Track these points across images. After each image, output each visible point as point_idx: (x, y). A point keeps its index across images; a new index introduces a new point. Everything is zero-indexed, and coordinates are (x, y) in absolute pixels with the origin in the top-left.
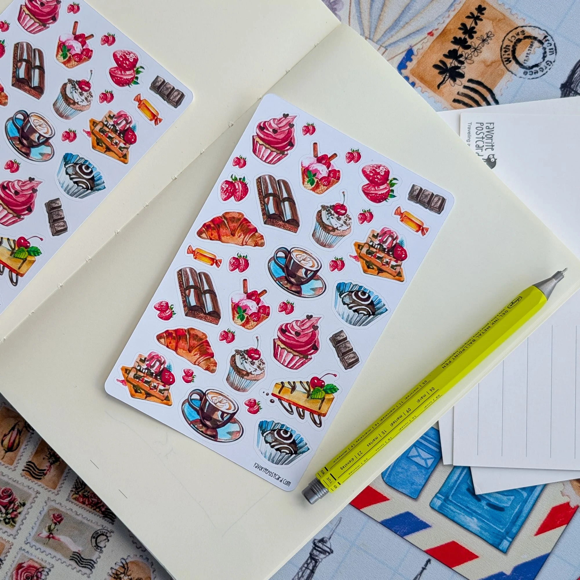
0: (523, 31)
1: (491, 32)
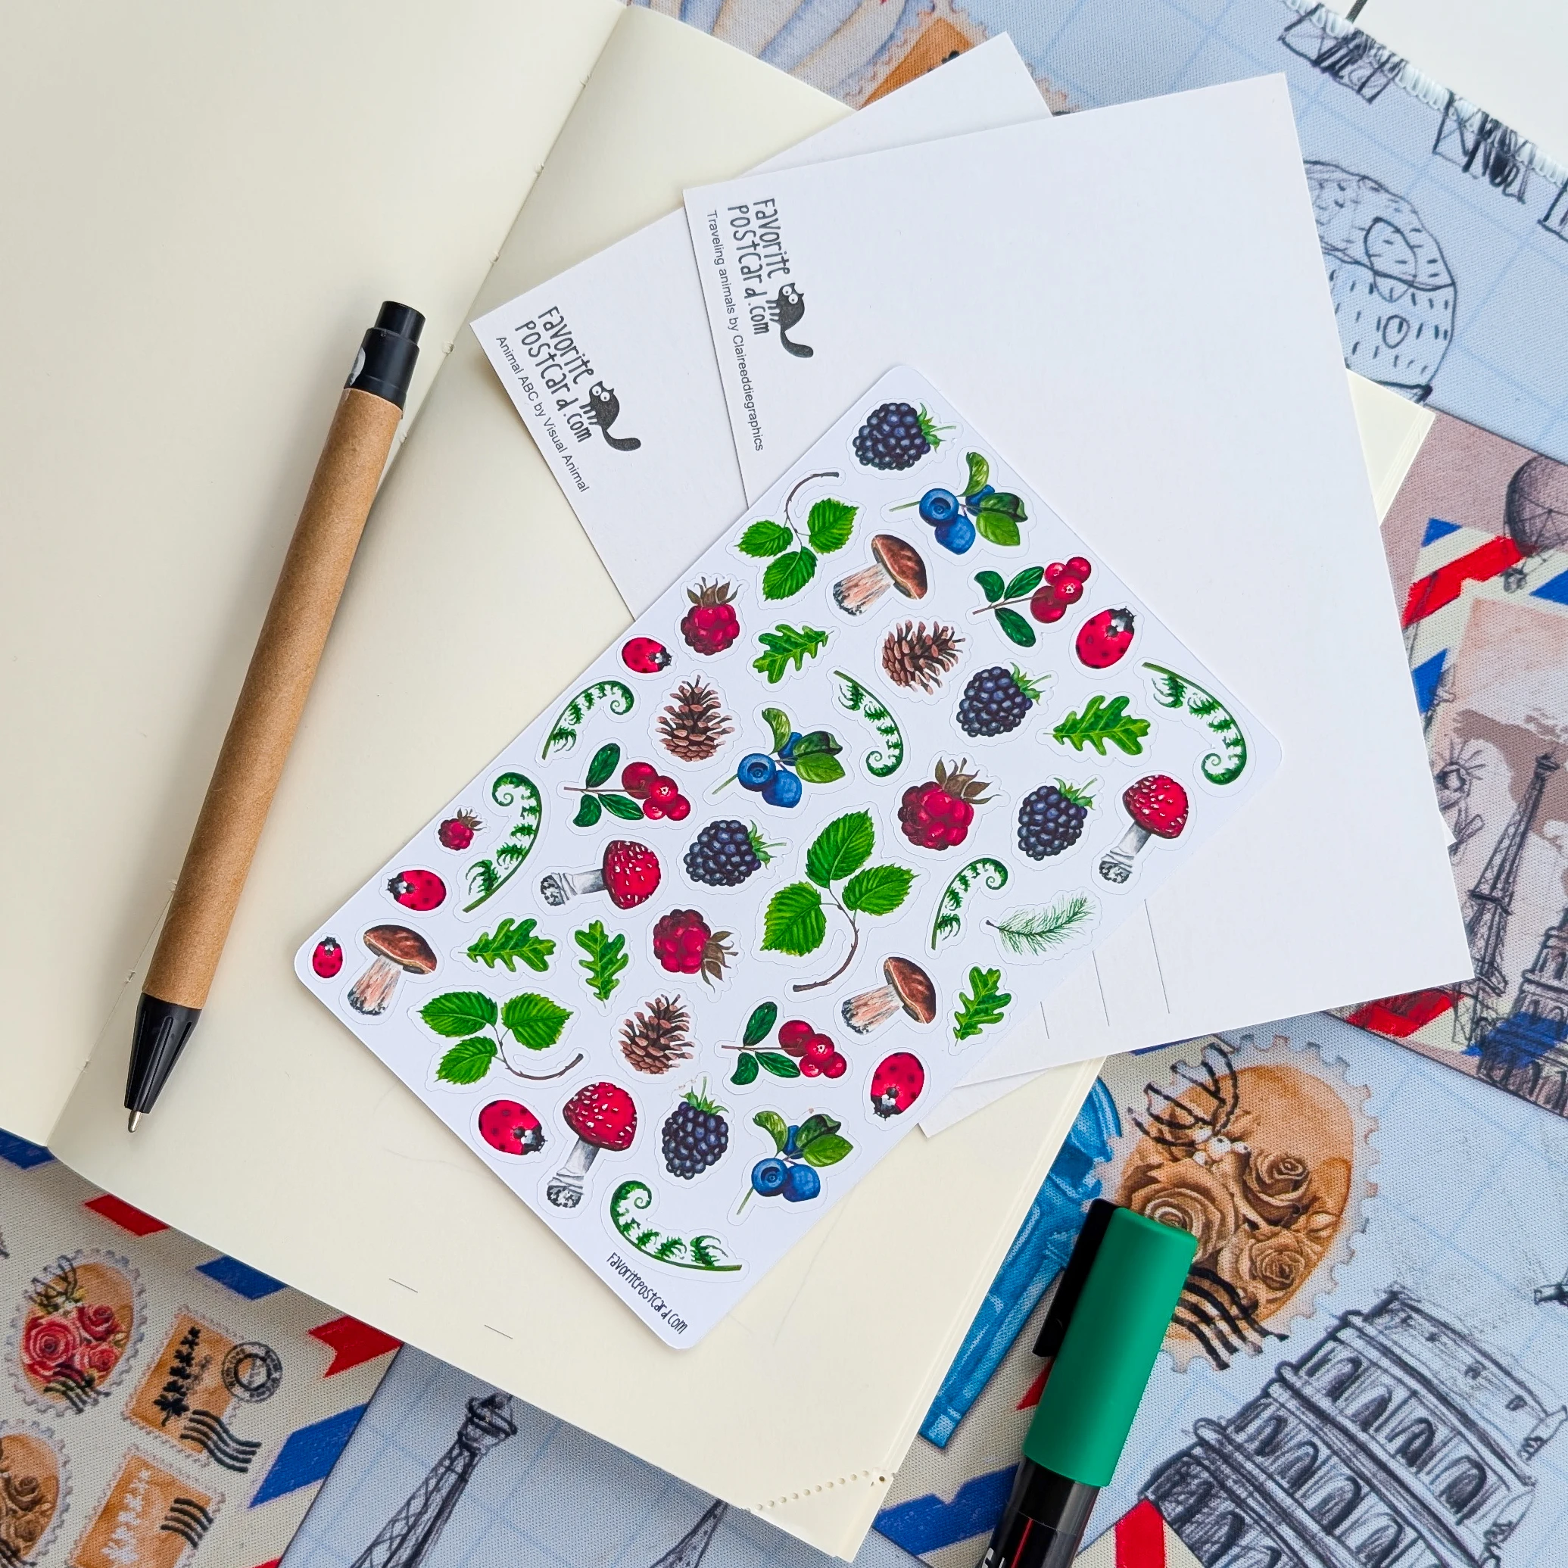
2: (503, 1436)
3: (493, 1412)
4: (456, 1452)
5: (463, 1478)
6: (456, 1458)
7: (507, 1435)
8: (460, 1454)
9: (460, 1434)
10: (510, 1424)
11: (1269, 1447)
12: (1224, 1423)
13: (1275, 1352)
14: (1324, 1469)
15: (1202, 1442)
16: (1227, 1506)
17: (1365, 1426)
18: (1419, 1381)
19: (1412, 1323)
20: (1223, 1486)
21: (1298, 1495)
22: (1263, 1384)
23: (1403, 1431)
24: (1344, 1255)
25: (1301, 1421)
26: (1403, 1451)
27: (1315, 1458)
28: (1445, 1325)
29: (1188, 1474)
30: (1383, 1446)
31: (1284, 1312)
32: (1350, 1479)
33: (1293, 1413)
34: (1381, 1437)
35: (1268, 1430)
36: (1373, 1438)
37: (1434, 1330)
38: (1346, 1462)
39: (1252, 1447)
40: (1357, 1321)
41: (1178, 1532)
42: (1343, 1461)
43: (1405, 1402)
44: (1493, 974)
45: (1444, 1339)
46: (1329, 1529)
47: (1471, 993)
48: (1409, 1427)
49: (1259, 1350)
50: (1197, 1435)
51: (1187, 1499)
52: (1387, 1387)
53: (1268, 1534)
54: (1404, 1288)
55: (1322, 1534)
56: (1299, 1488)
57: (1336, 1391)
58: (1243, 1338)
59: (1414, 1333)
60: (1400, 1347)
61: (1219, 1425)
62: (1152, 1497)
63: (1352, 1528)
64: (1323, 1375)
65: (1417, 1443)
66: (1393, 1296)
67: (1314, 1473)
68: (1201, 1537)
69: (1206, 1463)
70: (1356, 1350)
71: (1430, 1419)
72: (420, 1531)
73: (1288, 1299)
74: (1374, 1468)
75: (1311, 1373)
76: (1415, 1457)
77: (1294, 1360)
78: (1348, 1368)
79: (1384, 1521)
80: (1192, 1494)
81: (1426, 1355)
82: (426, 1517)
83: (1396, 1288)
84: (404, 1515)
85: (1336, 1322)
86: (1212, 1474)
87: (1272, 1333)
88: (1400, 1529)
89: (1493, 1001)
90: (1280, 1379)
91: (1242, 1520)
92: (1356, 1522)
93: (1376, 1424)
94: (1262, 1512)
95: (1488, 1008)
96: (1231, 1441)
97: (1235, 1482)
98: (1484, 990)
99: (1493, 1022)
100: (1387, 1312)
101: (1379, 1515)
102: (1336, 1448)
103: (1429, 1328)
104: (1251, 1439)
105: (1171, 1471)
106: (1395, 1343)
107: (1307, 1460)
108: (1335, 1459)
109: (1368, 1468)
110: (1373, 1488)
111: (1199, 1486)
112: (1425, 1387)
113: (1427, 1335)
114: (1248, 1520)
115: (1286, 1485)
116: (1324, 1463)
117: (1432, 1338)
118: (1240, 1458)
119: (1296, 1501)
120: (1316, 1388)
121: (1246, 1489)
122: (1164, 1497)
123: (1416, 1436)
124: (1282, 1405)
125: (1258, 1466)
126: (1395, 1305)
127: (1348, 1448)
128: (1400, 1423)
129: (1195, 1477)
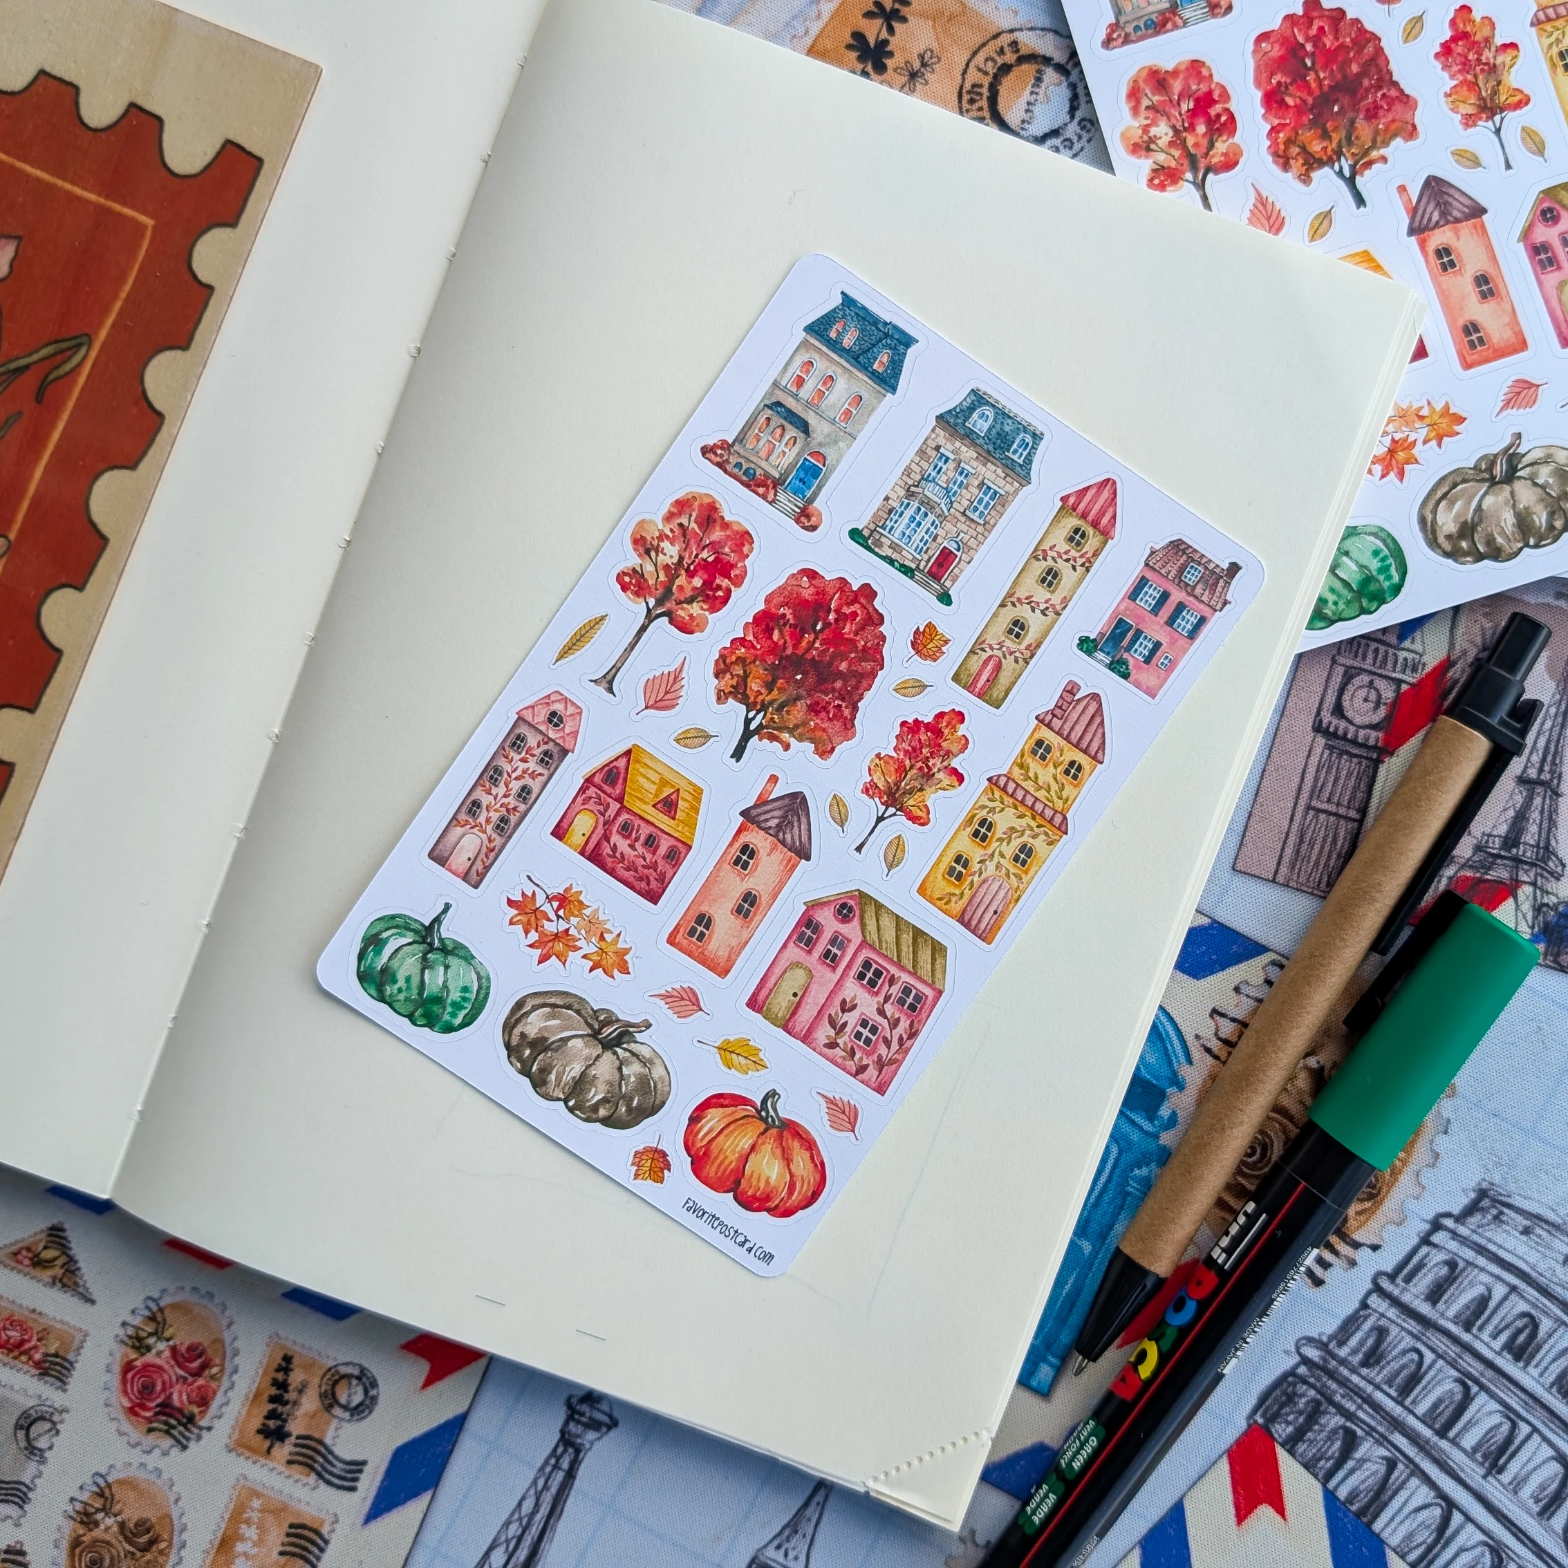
0: (1014, 44)
1: (932, 51)
2: (604, 1429)
3: (592, 1407)
4: (560, 1450)
5: (571, 1475)
6: (561, 1455)
7: (609, 1428)
8: (565, 1451)
9: (563, 1432)
10: (610, 1416)
11: (1373, 1357)
12: (1325, 1339)
13: (1370, 1264)
14: (1431, 1373)
15: (1305, 1361)
16: (1337, 1420)
17: (1468, 1327)
18: (1517, 1276)
19: (1505, 1218)
20: (1331, 1402)
21: (1408, 1402)
22: (1360, 1296)
23: (1507, 1327)
24: (1429, 1158)
25: (1403, 1328)
26: (1508, 1347)
27: (1420, 1364)
28: (1538, 1217)
29: (1295, 1394)
30: (1488, 1344)
31: (1375, 1223)
32: (1457, 1380)
33: (1393, 1322)
34: (1485, 1336)
35: (1370, 1342)
36: (1476, 1337)
37: (1527, 1223)
38: (1452, 1364)
39: (1356, 1360)
40: (1449, 1223)
41: (1291, 1452)
42: (1449, 1363)
43: (1505, 1298)
44: (1549, 858)
45: (1538, 1231)
46: (1442, 1433)
47: (1528, 880)
48: (1512, 1323)
49: (1352, 1263)
50: (1300, 1354)
51: (1296, 1419)
52: (1486, 1285)
53: (1381, 1444)
54: (1492, 1184)
55: (1435, 1439)
56: (1408, 1395)
57: (1435, 1294)
58: (1336, 1253)
59: (1507, 1228)
60: (1495, 1243)
61: (1321, 1342)
62: (1260, 1421)
63: (1465, 1428)
64: (1421, 1279)
65: (1522, 1338)
66: (1482, 1194)
67: (1422, 1378)
68: (1315, 1455)
69: (1312, 1380)
70: (1450, 1252)
71: (1533, 1312)
72: (534, 1530)
73: (1377, 1208)
74: (1480, 1367)
75: (1408, 1280)
76: (1522, 1350)
77: (1389, 1268)
78: (1444, 1271)
79: (1497, 1419)
80: (1301, 1413)
81: (1522, 1249)
82: (539, 1517)
83: (1485, 1185)
84: (516, 1516)
85: (1427, 1227)
86: (1318, 1391)
87: (1363, 1245)
88: (1514, 1426)
89: (1552, 885)
90: (1377, 1289)
91: (1354, 1434)
92: (1469, 1422)
93: (1479, 1323)
94: (1373, 1423)
95: (1548, 893)
96: (1334, 1356)
97: (1343, 1396)
98: (1542, 876)
99: (1555, 908)
100: (1478, 1210)
101: (1490, 1413)
102: (1440, 1351)
103: (1523, 1222)
104: (1354, 1352)
105: (1278, 1392)
106: (1490, 1240)
107: (1413, 1367)
108: (1441, 1363)
109: (1475, 1367)
110: (1482, 1387)
111: (1308, 1402)
112: (1524, 1281)
113: (1521, 1229)
114: (1360, 1432)
115: (1394, 1393)
116: (1430, 1367)
117: (1526, 1231)
118: (1345, 1372)
119: (1406, 1408)
120: (1414, 1295)
121: (1354, 1402)
122: (1272, 1419)
123: (1519, 1331)
124: (1382, 1315)
125: (1363, 1378)
126: (1485, 1203)
127: (1453, 1350)
128: (1503, 1319)
129: (1303, 1395)
